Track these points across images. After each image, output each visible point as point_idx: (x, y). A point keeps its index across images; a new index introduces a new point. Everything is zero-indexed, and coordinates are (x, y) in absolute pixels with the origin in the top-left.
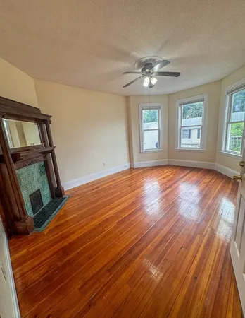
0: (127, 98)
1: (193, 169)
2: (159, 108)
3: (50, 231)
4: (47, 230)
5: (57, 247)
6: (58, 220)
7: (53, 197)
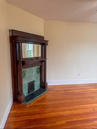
3: (30, 107)
4: (29, 106)
5: (27, 118)
6: (36, 102)
7: (41, 87)
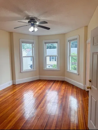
0: (11, 34)
1: (54, 81)
2: (32, 43)
